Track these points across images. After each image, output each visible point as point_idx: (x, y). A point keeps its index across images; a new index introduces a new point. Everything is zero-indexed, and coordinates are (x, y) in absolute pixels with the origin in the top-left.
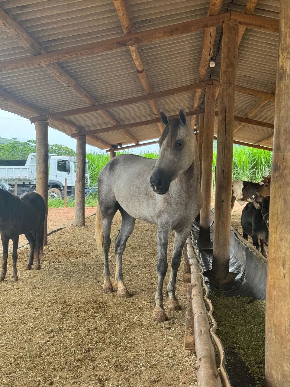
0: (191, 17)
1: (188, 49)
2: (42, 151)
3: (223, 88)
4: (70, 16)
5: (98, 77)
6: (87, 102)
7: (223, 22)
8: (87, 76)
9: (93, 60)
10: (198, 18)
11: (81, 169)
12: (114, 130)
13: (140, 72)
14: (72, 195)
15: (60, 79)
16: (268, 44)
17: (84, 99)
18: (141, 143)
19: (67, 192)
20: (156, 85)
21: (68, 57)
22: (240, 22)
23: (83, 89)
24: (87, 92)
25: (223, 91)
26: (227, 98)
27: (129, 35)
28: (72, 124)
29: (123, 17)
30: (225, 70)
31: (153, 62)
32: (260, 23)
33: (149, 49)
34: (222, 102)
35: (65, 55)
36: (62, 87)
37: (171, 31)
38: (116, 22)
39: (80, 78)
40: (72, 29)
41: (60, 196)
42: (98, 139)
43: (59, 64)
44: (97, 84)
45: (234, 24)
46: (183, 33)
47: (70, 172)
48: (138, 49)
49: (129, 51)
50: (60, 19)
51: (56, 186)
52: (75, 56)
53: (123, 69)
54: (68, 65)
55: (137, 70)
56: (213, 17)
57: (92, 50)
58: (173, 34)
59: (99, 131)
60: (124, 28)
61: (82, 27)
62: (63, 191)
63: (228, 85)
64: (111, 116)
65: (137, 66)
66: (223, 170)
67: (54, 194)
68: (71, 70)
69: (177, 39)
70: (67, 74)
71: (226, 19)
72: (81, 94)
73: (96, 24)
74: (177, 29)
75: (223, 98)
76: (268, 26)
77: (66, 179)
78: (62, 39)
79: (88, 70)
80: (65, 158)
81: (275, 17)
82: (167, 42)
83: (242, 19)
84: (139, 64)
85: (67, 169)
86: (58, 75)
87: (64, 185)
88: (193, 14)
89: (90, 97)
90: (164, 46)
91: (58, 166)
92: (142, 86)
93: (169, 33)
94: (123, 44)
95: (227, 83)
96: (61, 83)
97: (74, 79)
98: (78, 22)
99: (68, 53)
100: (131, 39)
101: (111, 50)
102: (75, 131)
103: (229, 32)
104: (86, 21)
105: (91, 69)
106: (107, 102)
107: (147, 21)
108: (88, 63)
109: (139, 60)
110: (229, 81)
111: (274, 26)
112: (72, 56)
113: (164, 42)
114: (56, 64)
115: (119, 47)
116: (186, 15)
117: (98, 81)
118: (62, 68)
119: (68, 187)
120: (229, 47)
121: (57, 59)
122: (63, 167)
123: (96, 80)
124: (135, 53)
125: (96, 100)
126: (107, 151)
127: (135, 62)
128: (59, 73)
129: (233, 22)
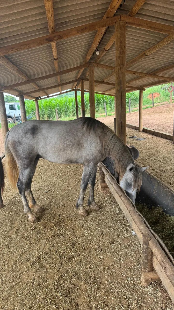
0: (91, 21)
1: (84, 44)
2: (2, 108)
3: (119, 68)
4: (11, 18)
5: (30, 64)
6: (24, 79)
7: (116, 22)
8: (24, 64)
9: (28, 53)
10: (96, 21)
11: (23, 114)
12: (38, 91)
13: (56, 60)
14: (18, 121)
15: (8, 67)
16: (132, 39)
17: (23, 77)
18: (50, 95)
19: (16, 119)
20: (62, 67)
21: (13, 51)
22: (126, 22)
23: (21, 71)
24: (24, 73)
25: (118, 70)
26: (122, 75)
27: (54, 33)
28: (16, 90)
29: (51, 18)
30: (119, 56)
31: (62, 53)
32: (140, 23)
33: (62, 45)
34: (119, 78)
35: (11, 50)
36: (9, 71)
37: (82, 30)
38: (44, 23)
39: (20, 65)
40: (13, 30)
41: (13, 122)
42: (29, 96)
43: (6, 57)
44: (30, 68)
45: (123, 23)
46: (90, 31)
47: (15, 110)
48: (57, 44)
49: (50, 46)
50: (4, 21)
51: (10, 117)
52: (17, 50)
53: (45, 58)
54: (12, 57)
55: (54, 58)
56: (109, 19)
57: (29, 46)
58: (83, 32)
59: (30, 93)
60: (50, 28)
61: (20, 28)
62: (14, 120)
63: (122, 66)
64: (36, 85)
65: (54, 56)
66: (121, 122)
67: (10, 121)
68: (13, 60)
69: (79, 37)
70: (12, 64)
71: (118, 20)
72: (21, 75)
73: (30, 25)
74: (86, 28)
75: (119, 75)
76: (145, 25)
77: (14, 114)
78: (6, 38)
79: (24, 60)
80: (12, 103)
81: (146, 19)
82: (73, 39)
83: (128, 20)
84: (56, 55)
85: (14, 109)
86: (6, 64)
87: (14, 116)
88: (93, 18)
89: (26, 76)
90: (71, 42)
91: (10, 107)
92: (54, 67)
93: (81, 31)
94: (50, 40)
95: (121, 65)
96: (8, 69)
97: (16, 66)
98: (18, 23)
99: (12, 48)
100: (55, 37)
101: (42, 44)
102: (17, 94)
103: (120, 30)
104: (23, 23)
105: (26, 59)
106: (34, 78)
107: (64, 23)
108: (24, 55)
109: (56, 52)
110: (122, 63)
111: (148, 24)
112: (15, 51)
113: (72, 39)
114: (4, 57)
115: (48, 42)
116: (89, 19)
117: (30, 66)
118: (8, 59)
119: (16, 117)
120: (121, 40)
121: (5, 53)
122: (12, 108)
123: (29, 66)
124: (55, 47)
125: (28, 77)
126: (34, 101)
127: (53, 53)
128: (7, 63)
129: (123, 22)
